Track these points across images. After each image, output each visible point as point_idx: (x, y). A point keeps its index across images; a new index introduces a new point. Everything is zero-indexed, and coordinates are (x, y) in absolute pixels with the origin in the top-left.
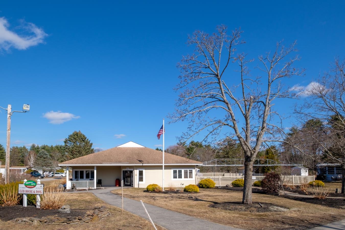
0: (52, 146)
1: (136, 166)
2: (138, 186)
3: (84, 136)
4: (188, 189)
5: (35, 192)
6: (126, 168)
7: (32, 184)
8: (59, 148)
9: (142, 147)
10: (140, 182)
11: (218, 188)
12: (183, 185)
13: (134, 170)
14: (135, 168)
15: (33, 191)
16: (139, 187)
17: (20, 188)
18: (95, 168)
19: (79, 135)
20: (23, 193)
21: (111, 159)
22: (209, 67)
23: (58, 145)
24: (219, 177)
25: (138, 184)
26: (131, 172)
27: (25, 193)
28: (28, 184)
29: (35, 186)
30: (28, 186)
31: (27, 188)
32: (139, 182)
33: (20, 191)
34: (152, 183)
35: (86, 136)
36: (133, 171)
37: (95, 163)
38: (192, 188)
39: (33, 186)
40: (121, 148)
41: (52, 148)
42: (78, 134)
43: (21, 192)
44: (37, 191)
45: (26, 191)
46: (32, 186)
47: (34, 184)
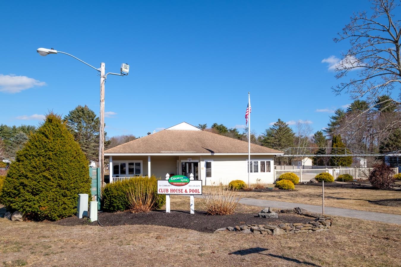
0: (14, 127)
1: (202, 156)
2: (205, 183)
3: (93, 113)
4: (283, 186)
5: (188, 191)
6: (187, 159)
7: (181, 180)
8: (26, 130)
9: (199, 131)
10: (208, 178)
11: (303, 183)
12: (259, 180)
13: (200, 162)
14: (201, 158)
15: (184, 191)
16: (206, 185)
17: (160, 186)
18: (149, 159)
19: (86, 112)
20: (166, 193)
21: (169, 146)
22: (388, 30)
23: (23, 125)
24: (300, 170)
25: (205, 181)
26: (196, 165)
27: (169, 193)
28: (175, 180)
29: (186, 184)
30: (176, 183)
31: (172, 186)
32: (206, 178)
33: (160, 191)
34: (235, 179)
35: (95, 113)
36: (197, 163)
37: (151, 152)
38: (288, 184)
39: (184, 183)
40: (172, 132)
41: (16, 130)
42: (84, 110)
43: (162, 192)
44: (190, 191)
45: (172, 190)
46: (182, 183)
47: (186, 180)
